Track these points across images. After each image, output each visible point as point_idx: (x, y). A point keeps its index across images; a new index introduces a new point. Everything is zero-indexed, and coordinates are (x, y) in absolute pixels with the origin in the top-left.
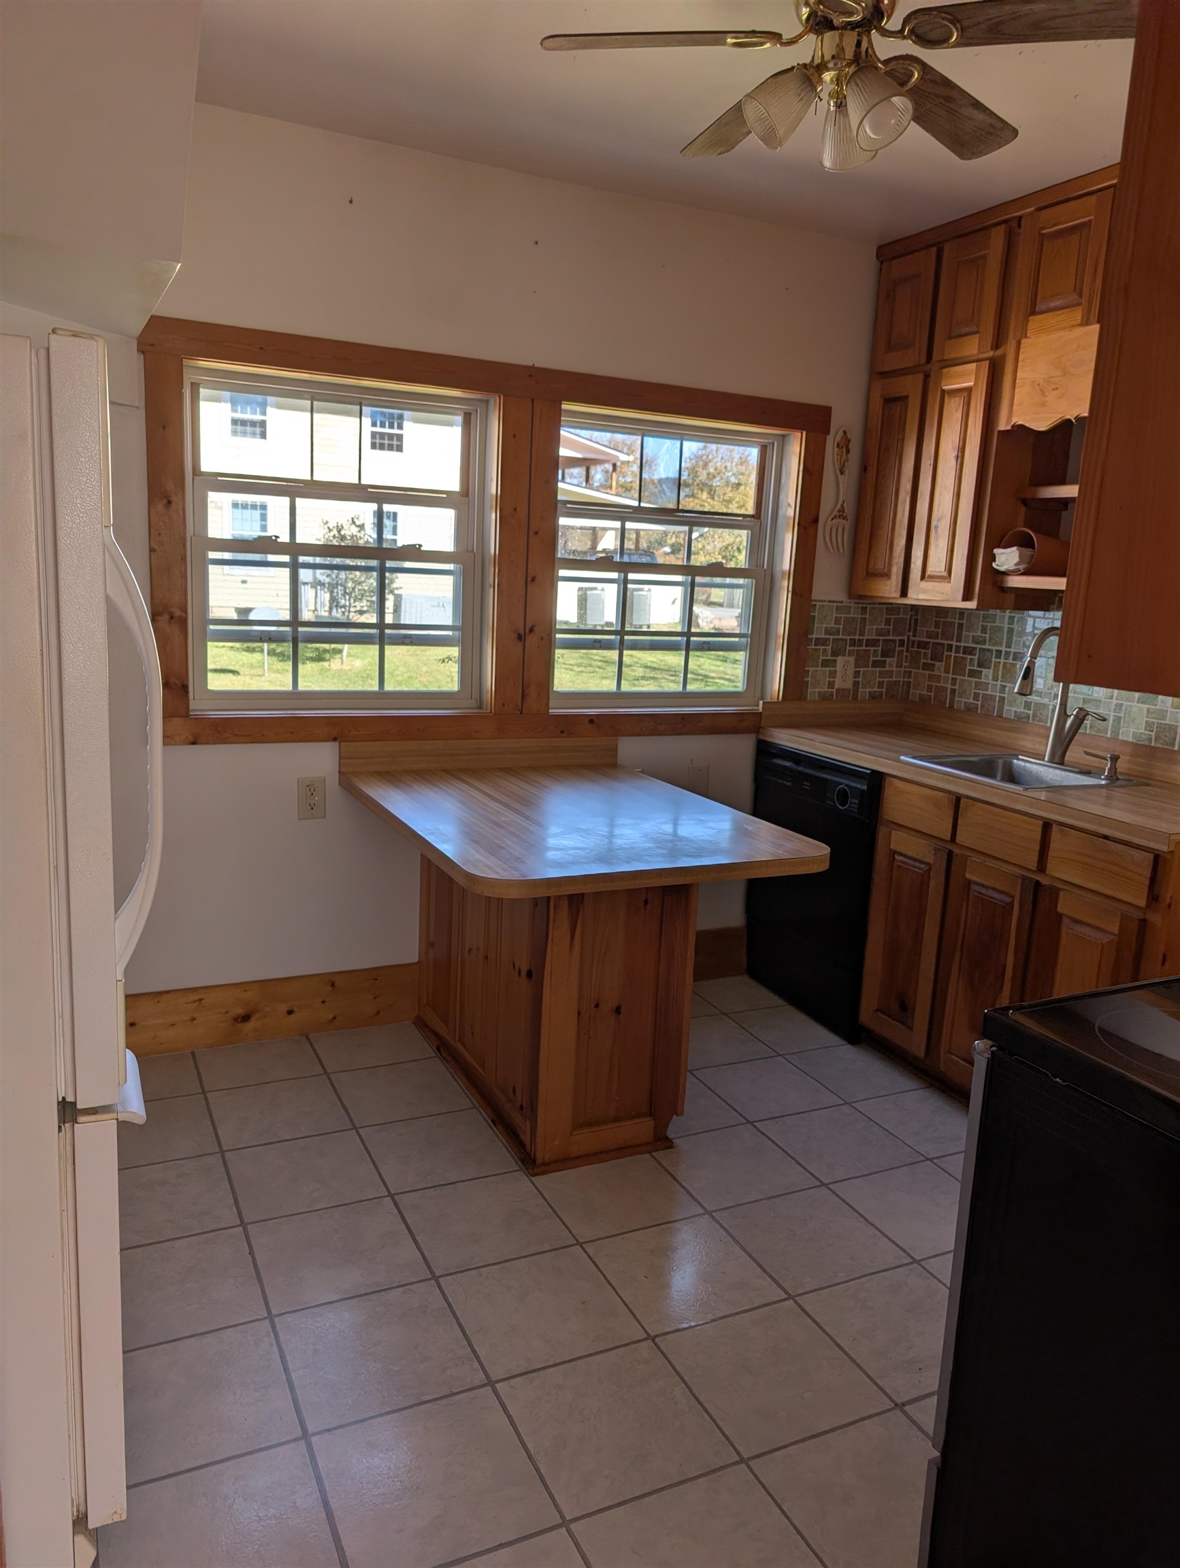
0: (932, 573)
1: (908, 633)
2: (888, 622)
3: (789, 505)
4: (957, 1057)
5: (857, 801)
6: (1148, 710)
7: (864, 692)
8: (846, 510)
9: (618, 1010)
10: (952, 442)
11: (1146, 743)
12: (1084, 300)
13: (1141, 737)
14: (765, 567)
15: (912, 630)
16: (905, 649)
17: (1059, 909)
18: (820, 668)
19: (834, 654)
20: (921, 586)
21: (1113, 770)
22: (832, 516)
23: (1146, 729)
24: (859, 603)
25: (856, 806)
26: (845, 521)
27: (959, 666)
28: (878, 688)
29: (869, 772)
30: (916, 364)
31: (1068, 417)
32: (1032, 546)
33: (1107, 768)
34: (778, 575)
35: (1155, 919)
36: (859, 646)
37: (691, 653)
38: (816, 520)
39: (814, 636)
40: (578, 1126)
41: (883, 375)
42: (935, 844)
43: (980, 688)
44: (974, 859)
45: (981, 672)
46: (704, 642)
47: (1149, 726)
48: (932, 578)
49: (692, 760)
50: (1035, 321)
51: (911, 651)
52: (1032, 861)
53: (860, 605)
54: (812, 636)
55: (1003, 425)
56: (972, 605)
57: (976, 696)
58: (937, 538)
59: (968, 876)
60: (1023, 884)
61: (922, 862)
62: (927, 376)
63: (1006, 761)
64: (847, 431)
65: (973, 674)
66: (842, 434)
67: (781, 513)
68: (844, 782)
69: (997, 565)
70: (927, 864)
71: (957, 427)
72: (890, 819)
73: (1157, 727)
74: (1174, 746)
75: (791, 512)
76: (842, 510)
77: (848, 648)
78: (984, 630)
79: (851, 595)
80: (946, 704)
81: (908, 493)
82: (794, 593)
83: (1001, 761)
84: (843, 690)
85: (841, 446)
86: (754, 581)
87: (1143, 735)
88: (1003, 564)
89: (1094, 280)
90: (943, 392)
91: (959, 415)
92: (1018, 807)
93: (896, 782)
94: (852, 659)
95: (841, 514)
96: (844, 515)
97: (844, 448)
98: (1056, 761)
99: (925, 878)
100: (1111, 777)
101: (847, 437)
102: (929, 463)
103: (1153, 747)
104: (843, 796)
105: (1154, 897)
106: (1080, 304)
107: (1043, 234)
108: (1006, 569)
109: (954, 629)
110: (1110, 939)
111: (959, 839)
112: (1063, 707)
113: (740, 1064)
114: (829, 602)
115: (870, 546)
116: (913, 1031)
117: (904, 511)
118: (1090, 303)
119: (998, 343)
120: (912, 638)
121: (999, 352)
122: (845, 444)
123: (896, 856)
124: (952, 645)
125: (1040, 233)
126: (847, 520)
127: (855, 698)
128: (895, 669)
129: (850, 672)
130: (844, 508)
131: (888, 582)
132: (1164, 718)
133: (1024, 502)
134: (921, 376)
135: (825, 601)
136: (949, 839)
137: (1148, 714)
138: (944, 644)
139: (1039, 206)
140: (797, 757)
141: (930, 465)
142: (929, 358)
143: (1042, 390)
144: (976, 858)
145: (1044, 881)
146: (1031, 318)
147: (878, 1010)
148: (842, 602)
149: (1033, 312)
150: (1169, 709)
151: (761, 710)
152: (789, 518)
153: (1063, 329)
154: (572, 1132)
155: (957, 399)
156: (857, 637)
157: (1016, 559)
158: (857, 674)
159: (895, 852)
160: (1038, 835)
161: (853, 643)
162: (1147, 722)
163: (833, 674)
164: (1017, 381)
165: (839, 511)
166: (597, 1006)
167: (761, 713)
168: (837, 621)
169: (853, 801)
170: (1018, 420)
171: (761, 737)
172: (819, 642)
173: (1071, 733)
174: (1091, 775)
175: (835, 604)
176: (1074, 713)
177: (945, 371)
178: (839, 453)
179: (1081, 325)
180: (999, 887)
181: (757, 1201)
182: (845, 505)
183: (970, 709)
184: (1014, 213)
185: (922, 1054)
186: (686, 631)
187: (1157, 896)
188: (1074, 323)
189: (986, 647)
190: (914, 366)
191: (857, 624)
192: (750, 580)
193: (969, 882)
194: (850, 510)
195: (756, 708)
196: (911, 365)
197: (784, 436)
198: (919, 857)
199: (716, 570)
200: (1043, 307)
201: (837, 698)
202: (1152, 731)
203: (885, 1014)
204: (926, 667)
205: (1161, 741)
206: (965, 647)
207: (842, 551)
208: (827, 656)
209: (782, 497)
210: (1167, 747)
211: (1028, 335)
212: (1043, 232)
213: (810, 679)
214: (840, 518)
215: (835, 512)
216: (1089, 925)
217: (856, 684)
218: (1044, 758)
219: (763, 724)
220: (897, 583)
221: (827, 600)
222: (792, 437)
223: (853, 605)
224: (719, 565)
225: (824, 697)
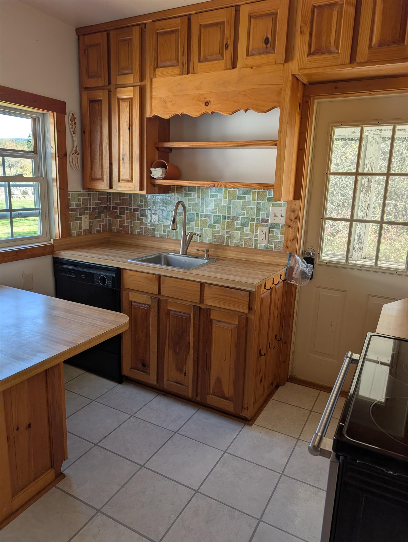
0: (124, 179)
1: (107, 203)
2: (99, 199)
3: (52, 147)
4: (172, 382)
5: (111, 282)
6: (213, 230)
7: (94, 230)
8: (78, 150)
9: (29, 426)
10: (126, 122)
11: (214, 243)
12: (180, 64)
13: (211, 241)
14: (43, 177)
15: (109, 202)
16: (107, 210)
17: (211, 317)
18: (75, 222)
19: (80, 215)
20: (119, 184)
21: (208, 255)
22: (72, 153)
23: (213, 238)
24: (87, 192)
25: (111, 284)
26: (78, 155)
27: (132, 217)
28: (99, 228)
29: (115, 268)
30: (103, 85)
31: (178, 114)
32: (166, 168)
33: (205, 255)
34: (51, 181)
35: (252, 317)
36: (90, 211)
37: (14, 220)
38: (66, 155)
39: (71, 207)
40: (15, 494)
41: (87, 89)
42: (151, 296)
43: (143, 225)
44: (170, 301)
45: (143, 219)
46: (19, 214)
47: (214, 237)
48: (124, 181)
49: (23, 272)
50: (158, 71)
51: (110, 211)
52: (197, 299)
53: (88, 193)
54: (70, 208)
55: (148, 115)
56: (144, 192)
57: (142, 229)
58: (124, 163)
59: (168, 308)
60: (194, 308)
61: (145, 304)
62: (109, 91)
63: (165, 255)
64: (74, 114)
65: (139, 219)
66: (72, 115)
67: (48, 151)
68: (103, 274)
69: (153, 175)
70: (148, 305)
71: (128, 115)
72: (127, 287)
73: (217, 237)
74: (224, 243)
75: (53, 151)
76: (76, 150)
77: (85, 212)
78: (141, 201)
79: (84, 187)
80: (129, 232)
81: (107, 143)
82: (60, 189)
83: (163, 255)
84: (86, 230)
85: (72, 121)
86: (39, 183)
87: (212, 240)
88: (155, 175)
89: (183, 55)
90: (119, 99)
91: (128, 110)
92: (189, 278)
93: (129, 272)
94: (88, 216)
95: (76, 152)
96: (77, 152)
97: (73, 121)
98: (184, 254)
99: (147, 311)
100: (207, 258)
101: (74, 117)
102: (116, 131)
103: (216, 244)
104: (103, 280)
105: (250, 309)
106: (178, 65)
107: (158, 33)
108: (157, 177)
109: (128, 201)
110: (234, 327)
111: (163, 293)
112: (184, 232)
113: (78, 412)
114: (75, 192)
115: (91, 167)
116: (150, 375)
117: (106, 151)
118: (183, 66)
119: (142, 78)
120: (109, 205)
121: (143, 83)
122: (73, 120)
123: (133, 303)
124: (128, 208)
125: (156, 32)
126: (79, 155)
127: (91, 233)
128: (104, 219)
129: (88, 222)
130: (77, 150)
131: (103, 183)
132: (219, 233)
133: (158, 149)
134: (107, 91)
135: (73, 191)
136: (158, 293)
137: (213, 232)
138: (124, 208)
139: (154, 20)
140: (75, 264)
141: (117, 131)
142: (110, 83)
143: (164, 101)
144: (171, 300)
145: (203, 306)
146: (156, 69)
147: (131, 368)
148: (80, 192)
149: (157, 67)
150: (221, 230)
151: (53, 244)
152: (53, 154)
153: (171, 75)
154: (12, 499)
155: (126, 103)
156: (88, 207)
157: (161, 173)
158: (90, 222)
159: (131, 302)
160: (199, 289)
161: (87, 209)
162: (213, 235)
163: (81, 224)
164: (153, 97)
165: (75, 151)
166: (18, 429)
167: (53, 245)
168: (80, 200)
169: (109, 281)
170: (155, 113)
171: (55, 256)
172: (74, 210)
173: (189, 241)
174: (198, 258)
175: (78, 193)
176: (189, 234)
177: (118, 89)
178: (71, 124)
179: (179, 75)
180: (183, 311)
181: (118, 491)
182: (77, 148)
183: (139, 234)
184: (143, 21)
185: (155, 383)
186: (9, 209)
187: (251, 308)
188: (176, 73)
189: (143, 208)
190: (102, 86)
191: (88, 201)
192: (37, 183)
193: (169, 310)
194: (79, 151)
195: (50, 242)
196: (101, 85)
197: (44, 114)
198: (144, 302)
199: (20, 178)
200: (162, 65)
201: (83, 234)
202: (215, 239)
203: (135, 369)
204: (117, 217)
205: (219, 242)
206: (134, 209)
207: (78, 169)
208: (78, 216)
209: (47, 143)
210: (221, 244)
211: (156, 77)
212: (158, 31)
213: (71, 227)
214: (76, 154)
215: (73, 151)
216: (225, 322)
217: (90, 227)
218: (180, 253)
219: (54, 250)
220: (107, 183)
221: (74, 191)
222: (49, 115)
223: (85, 193)
224: (21, 176)
225: (79, 234)
